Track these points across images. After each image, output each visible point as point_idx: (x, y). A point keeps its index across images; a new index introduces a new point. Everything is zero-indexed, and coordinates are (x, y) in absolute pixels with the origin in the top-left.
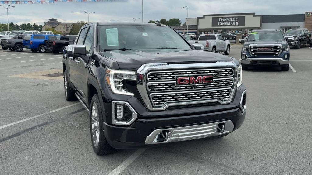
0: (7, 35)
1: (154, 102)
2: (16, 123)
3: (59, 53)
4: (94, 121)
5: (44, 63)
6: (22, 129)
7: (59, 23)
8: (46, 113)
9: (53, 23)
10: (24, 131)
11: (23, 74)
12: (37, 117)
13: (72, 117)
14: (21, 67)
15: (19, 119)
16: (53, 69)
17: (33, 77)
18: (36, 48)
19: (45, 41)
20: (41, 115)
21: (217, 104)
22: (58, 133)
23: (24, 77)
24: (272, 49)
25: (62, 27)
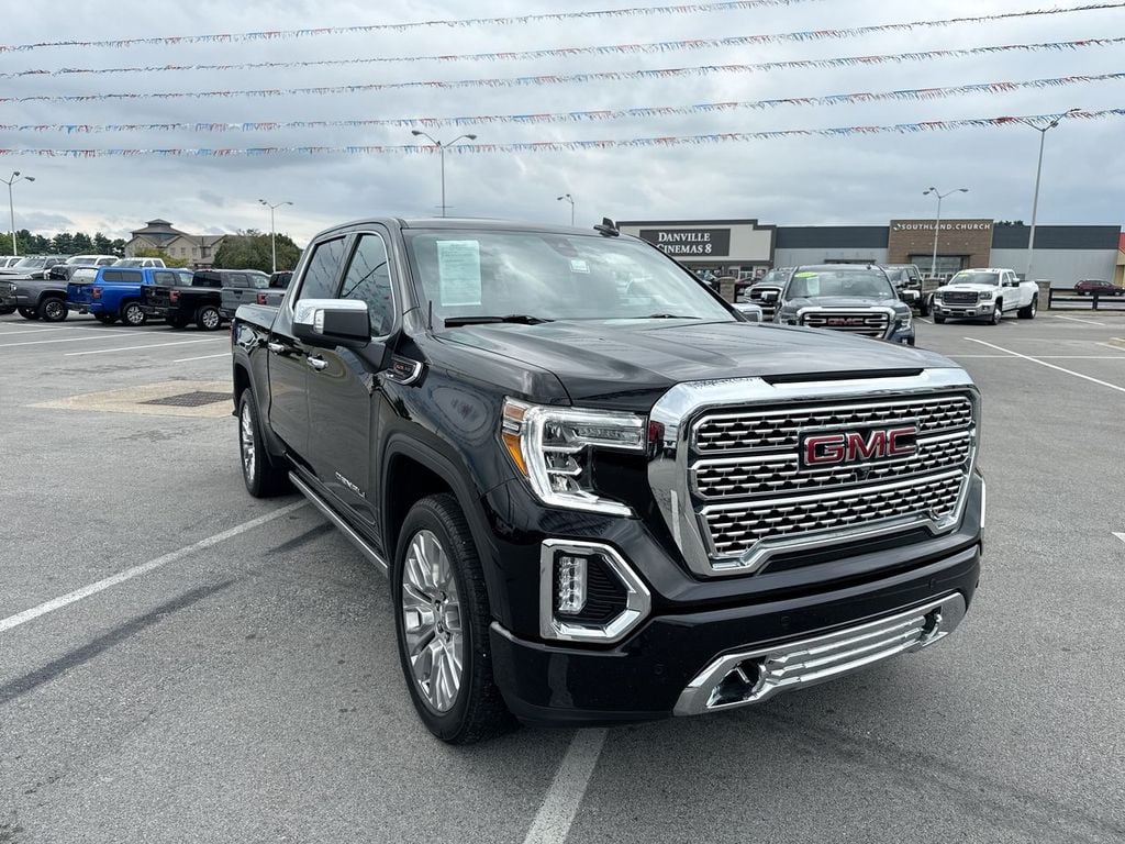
0: (11, 269)
1: (717, 540)
2: (78, 596)
3: (190, 326)
4: (411, 601)
5: (142, 360)
6: (103, 625)
7: (179, 235)
8: (188, 549)
9: (159, 234)
10: (115, 633)
11: (76, 398)
12: (157, 568)
13: (290, 565)
14: (68, 372)
15: (87, 580)
16: (177, 379)
17: (114, 407)
18: (111, 311)
19: (143, 287)
20: (170, 557)
21: (924, 534)
22: (253, 637)
23: (82, 407)
24: (867, 321)
25: (189, 247)
